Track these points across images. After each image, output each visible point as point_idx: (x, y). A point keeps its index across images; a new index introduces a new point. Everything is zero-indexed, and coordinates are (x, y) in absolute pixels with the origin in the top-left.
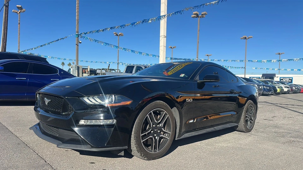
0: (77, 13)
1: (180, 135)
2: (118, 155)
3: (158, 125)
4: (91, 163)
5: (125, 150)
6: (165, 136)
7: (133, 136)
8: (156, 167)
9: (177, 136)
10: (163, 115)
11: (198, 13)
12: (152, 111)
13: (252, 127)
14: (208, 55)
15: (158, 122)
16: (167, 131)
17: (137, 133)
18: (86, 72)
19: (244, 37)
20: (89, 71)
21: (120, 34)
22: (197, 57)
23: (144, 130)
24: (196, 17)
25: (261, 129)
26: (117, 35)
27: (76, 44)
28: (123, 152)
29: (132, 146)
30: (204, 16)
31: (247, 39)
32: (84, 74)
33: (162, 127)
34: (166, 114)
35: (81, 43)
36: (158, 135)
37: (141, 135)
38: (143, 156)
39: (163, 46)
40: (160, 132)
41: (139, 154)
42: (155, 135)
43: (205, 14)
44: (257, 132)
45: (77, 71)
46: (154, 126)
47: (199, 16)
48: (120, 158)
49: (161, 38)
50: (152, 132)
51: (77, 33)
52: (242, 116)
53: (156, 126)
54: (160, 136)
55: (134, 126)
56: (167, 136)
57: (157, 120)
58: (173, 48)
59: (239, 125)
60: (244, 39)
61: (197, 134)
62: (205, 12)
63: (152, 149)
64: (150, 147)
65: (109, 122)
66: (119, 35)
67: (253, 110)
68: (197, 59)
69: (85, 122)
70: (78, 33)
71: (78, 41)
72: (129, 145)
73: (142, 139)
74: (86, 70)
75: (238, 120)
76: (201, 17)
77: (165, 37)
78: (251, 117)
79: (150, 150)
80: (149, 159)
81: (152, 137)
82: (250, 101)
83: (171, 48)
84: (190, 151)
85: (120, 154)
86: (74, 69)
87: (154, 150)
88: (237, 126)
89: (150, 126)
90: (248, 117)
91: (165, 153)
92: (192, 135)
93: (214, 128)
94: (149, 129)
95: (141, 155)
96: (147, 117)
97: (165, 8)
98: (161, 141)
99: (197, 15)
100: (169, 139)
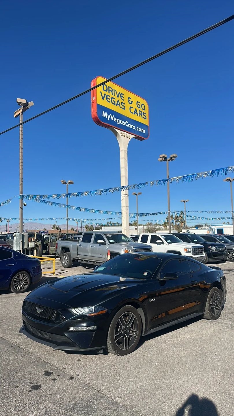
0: (20, 171)
1: (146, 332)
2: (98, 352)
3: (127, 325)
4: (78, 360)
5: (103, 349)
6: (134, 334)
7: (108, 337)
8: (128, 361)
9: (143, 333)
10: (130, 317)
11: (166, 156)
12: (122, 315)
13: (219, 314)
14: (184, 201)
15: (127, 323)
16: (135, 330)
17: (112, 335)
18: (32, 241)
19: (228, 179)
20: (36, 238)
21: (69, 183)
22: (169, 209)
23: (117, 331)
24: (164, 161)
25: (230, 314)
26: (66, 183)
27: (20, 208)
28: (102, 350)
29: (108, 345)
30: (174, 159)
31: (232, 181)
32: (29, 243)
33: (131, 327)
34: (133, 316)
35: (26, 205)
36: (127, 335)
37: (115, 336)
38: (117, 352)
39: (125, 207)
40: (129, 332)
41: (114, 351)
42: (125, 334)
43: (175, 157)
44: (225, 319)
45: (21, 240)
46: (124, 327)
47: (168, 159)
48: (98, 355)
49: (122, 198)
50: (123, 332)
51: (21, 195)
52: (207, 304)
53: (126, 327)
54: (129, 335)
55: (109, 329)
56: (135, 334)
57: (126, 322)
58: (137, 194)
59: (204, 314)
60: (228, 181)
61: (161, 329)
62: (174, 155)
63: (124, 347)
64: (122, 345)
65: (91, 328)
66: (67, 183)
67: (219, 296)
68: (169, 211)
69: (74, 329)
70: (23, 194)
71: (22, 203)
72: (106, 345)
73: (116, 340)
74: (32, 238)
75: (203, 309)
76: (170, 160)
77: (126, 195)
78: (217, 304)
79: (122, 347)
80: (122, 355)
81: (123, 336)
82: (214, 288)
83: (136, 194)
84: (155, 345)
85: (99, 352)
86: (18, 238)
87: (125, 346)
88: (203, 315)
89: (121, 327)
90: (213, 304)
91: (134, 349)
92: (157, 330)
93: (178, 321)
94: (120, 330)
95: (115, 352)
96: (119, 320)
97: (125, 163)
98: (131, 339)
99: (165, 158)
100: (137, 336)
